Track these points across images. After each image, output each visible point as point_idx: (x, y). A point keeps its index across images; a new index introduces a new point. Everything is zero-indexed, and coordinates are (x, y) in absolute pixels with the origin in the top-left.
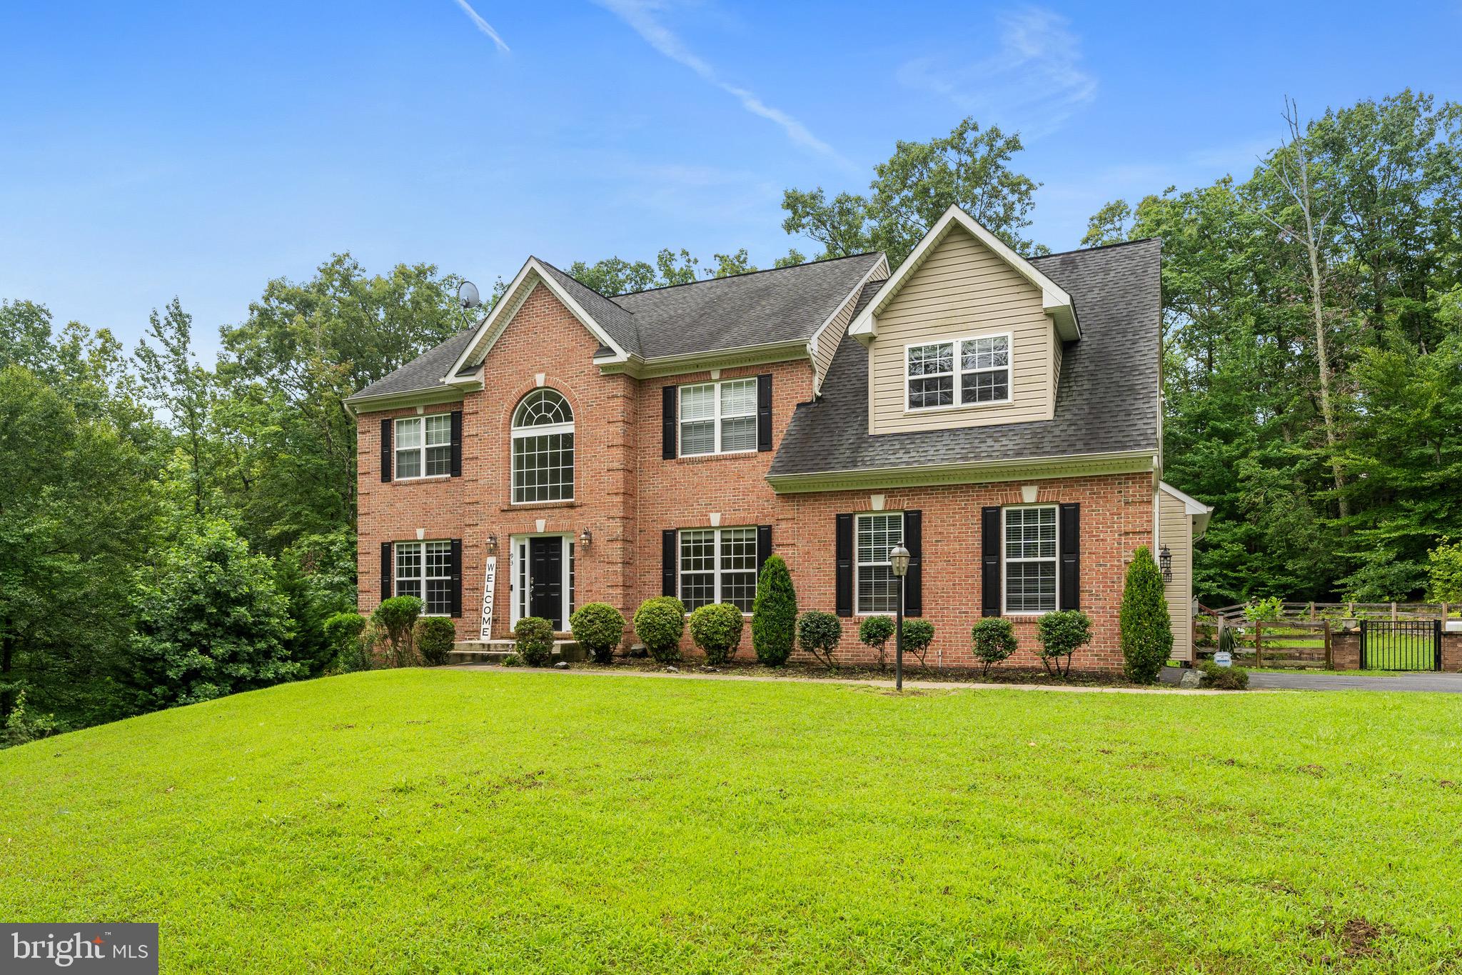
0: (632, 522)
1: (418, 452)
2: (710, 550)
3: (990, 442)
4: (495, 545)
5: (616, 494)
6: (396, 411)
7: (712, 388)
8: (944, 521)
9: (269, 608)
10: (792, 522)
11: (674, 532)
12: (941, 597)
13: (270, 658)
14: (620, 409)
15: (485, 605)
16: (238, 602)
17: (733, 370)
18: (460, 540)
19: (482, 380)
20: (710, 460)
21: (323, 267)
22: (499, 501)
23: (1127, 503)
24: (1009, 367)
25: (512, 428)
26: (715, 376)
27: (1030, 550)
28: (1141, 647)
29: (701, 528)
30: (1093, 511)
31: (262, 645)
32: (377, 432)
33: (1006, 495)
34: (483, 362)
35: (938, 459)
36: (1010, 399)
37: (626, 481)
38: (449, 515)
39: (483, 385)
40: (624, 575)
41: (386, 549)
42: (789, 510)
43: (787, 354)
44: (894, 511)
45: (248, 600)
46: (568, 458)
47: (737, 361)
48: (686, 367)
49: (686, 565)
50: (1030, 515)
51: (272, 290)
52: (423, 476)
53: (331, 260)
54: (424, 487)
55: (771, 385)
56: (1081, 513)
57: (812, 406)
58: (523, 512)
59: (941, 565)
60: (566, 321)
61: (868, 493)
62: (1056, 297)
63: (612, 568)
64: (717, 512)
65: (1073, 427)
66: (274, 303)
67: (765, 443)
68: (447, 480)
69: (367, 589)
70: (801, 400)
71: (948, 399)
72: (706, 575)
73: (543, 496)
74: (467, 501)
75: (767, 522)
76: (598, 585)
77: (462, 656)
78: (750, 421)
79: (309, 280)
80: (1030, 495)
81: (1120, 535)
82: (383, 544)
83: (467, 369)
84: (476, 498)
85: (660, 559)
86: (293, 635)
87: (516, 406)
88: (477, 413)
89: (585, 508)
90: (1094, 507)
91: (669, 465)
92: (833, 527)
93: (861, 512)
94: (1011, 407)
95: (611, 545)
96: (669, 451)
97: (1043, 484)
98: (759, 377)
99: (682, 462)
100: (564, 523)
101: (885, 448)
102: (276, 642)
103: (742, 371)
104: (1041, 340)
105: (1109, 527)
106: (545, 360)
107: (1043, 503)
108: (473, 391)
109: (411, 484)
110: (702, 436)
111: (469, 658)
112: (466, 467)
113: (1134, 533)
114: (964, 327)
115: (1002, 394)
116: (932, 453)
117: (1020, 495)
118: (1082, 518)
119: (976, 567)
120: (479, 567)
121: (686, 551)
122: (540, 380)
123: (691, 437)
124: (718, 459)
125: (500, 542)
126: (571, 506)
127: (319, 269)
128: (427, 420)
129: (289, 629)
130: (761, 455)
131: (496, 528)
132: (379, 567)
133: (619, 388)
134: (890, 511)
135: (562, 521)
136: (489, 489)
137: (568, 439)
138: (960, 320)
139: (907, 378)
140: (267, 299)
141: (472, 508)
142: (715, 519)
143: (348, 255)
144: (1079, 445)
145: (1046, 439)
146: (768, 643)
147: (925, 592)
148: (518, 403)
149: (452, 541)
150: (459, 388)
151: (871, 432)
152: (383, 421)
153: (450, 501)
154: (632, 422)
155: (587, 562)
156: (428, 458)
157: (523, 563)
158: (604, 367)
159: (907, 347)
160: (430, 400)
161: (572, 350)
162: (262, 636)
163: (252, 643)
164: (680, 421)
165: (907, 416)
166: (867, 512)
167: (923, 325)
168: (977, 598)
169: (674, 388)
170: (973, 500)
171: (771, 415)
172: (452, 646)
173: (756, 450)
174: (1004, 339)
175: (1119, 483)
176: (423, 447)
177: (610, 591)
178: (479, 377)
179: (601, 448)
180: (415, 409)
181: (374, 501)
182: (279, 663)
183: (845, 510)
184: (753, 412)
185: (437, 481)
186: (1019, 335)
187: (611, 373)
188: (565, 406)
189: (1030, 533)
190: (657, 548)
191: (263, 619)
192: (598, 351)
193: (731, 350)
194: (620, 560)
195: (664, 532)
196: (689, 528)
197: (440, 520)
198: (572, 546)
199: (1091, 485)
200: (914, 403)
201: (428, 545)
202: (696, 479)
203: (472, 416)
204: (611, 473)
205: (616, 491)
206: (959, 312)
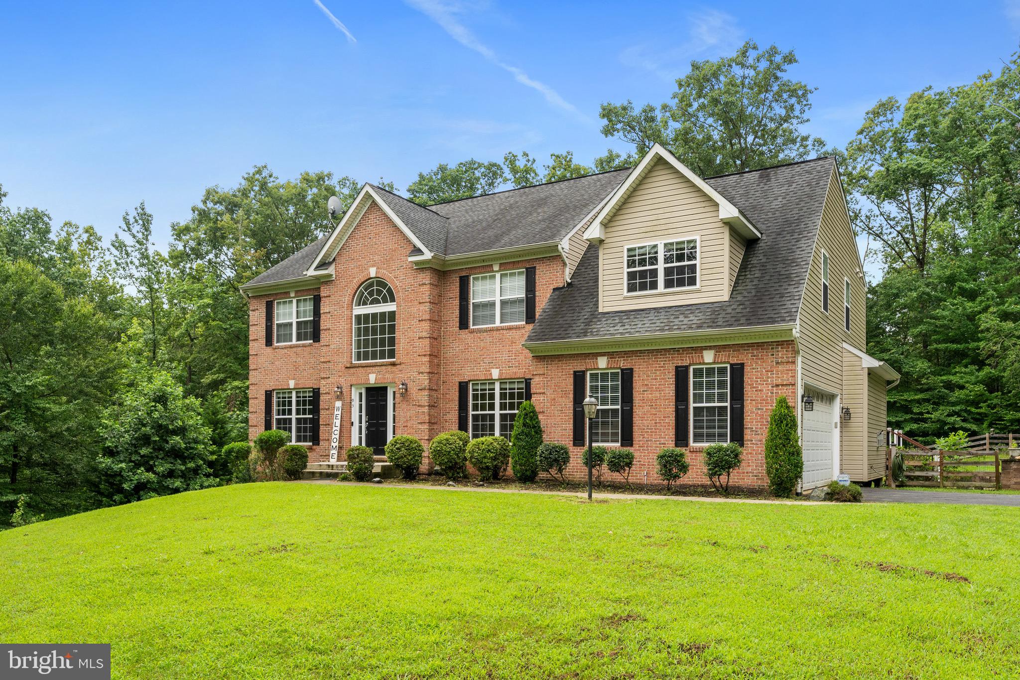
0: (436, 376)
1: (291, 324)
2: (492, 397)
3: (681, 318)
4: (341, 392)
5: (425, 355)
6: (276, 294)
7: (494, 277)
8: (648, 376)
9: (197, 437)
10: (543, 376)
11: (467, 383)
12: (646, 432)
13: (198, 475)
14: (428, 293)
15: (334, 436)
16: (175, 432)
17: (508, 264)
18: (318, 389)
19: (333, 273)
20: (492, 330)
21: (246, 176)
22: (344, 360)
23: (777, 363)
24: (697, 262)
25: (354, 307)
26: (496, 268)
27: (710, 398)
28: (777, 470)
29: (485, 380)
30: (753, 369)
31: (191, 465)
32: (263, 309)
33: (692, 357)
34: (334, 259)
35: (642, 331)
36: (698, 286)
37: (432, 346)
38: (312, 371)
39: (334, 276)
40: (429, 415)
41: (268, 395)
42: (541, 368)
43: (546, 252)
44: (614, 368)
45: (182, 431)
46: (392, 329)
47: (511, 257)
48: (476, 262)
49: (475, 407)
50: (710, 372)
51: (209, 195)
52: (294, 342)
53: (252, 171)
54: (295, 349)
55: (535, 275)
56: (745, 370)
57: (564, 290)
58: (361, 369)
59: (646, 408)
60: (391, 229)
61: (596, 355)
62: (728, 210)
63: (421, 410)
64: (497, 368)
65: (741, 307)
66: (210, 205)
67: (530, 317)
68: (311, 345)
69: (255, 424)
70: (556, 285)
71: (654, 286)
72: (490, 414)
73: (374, 357)
74: (322, 360)
75: (529, 376)
76: (412, 422)
77: (313, 473)
78: (520, 301)
79: (236, 187)
80: (708, 357)
81: (773, 387)
82: (266, 391)
83: (323, 265)
84: (328, 359)
85: (457, 403)
86: (214, 457)
87: (356, 291)
88: (330, 296)
89: (403, 366)
90: (754, 366)
91: (464, 334)
92: (571, 380)
93: (591, 370)
94: (698, 291)
95: (421, 393)
96: (463, 324)
97: (718, 349)
98: (527, 269)
99: (473, 332)
100: (389, 377)
101: (609, 322)
102: (201, 462)
103: (514, 265)
104: (720, 242)
105: (764, 381)
106: (376, 258)
107: (718, 363)
108: (327, 281)
109: (286, 348)
110: (488, 312)
111: (318, 475)
112: (323, 335)
113: (782, 385)
114: (666, 232)
115: (692, 282)
116: (639, 326)
117: (702, 357)
118: (745, 374)
119: (671, 410)
120: (330, 409)
121: (475, 397)
122: (373, 272)
123: (480, 313)
124: (498, 329)
125: (344, 390)
126: (394, 364)
127: (243, 177)
128: (298, 301)
129: (212, 453)
130: (527, 326)
131: (342, 380)
132: (263, 408)
133: (426, 278)
134: (611, 368)
135: (387, 376)
136: (338, 352)
137: (392, 315)
138: (663, 227)
139: (626, 270)
140: (205, 202)
141: (325, 365)
142: (495, 374)
143: (265, 167)
144: (743, 321)
145: (721, 316)
146: (520, 465)
147: (635, 429)
148: (358, 289)
149: (314, 389)
150: (317, 278)
151: (600, 310)
152: (267, 302)
153: (312, 361)
154: (437, 302)
155: (404, 406)
156: (298, 328)
157: (361, 406)
158: (417, 263)
159: (626, 247)
160: (299, 286)
161: (395, 250)
162: (192, 458)
163: (184, 463)
164: (472, 301)
165: (626, 298)
166: (595, 369)
167: (637, 231)
168: (672, 433)
169: (467, 277)
170: (669, 361)
171: (535, 296)
172: (305, 467)
173: (524, 323)
174: (694, 241)
175: (772, 348)
176: (294, 320)
177: (420, 427)
178: (331, 270)
179: (414, 322)
180: (288, 293)
181: (261, 360)
182: (204, 479)
183: (580, 368)
184: (522, 295)
185: (304, 346)
186: (704, 238)
187: (421, 267)
188: (390, 291)
189: (710, 385)
190: (455, 395)
191: (193, 445)
192: (412, 251)
193: (507, 249)
194: (427, 404)
195: (460, 383)
196: (477, 380)
197: (306, 374)
198: (394, 392)
199: (752, 350)
200: (631, 288)
201: (297, 392)
202: (482, 344)
203: (326, 299)
204: (421, 340)
205: (424, 353)
206: (663, 222)
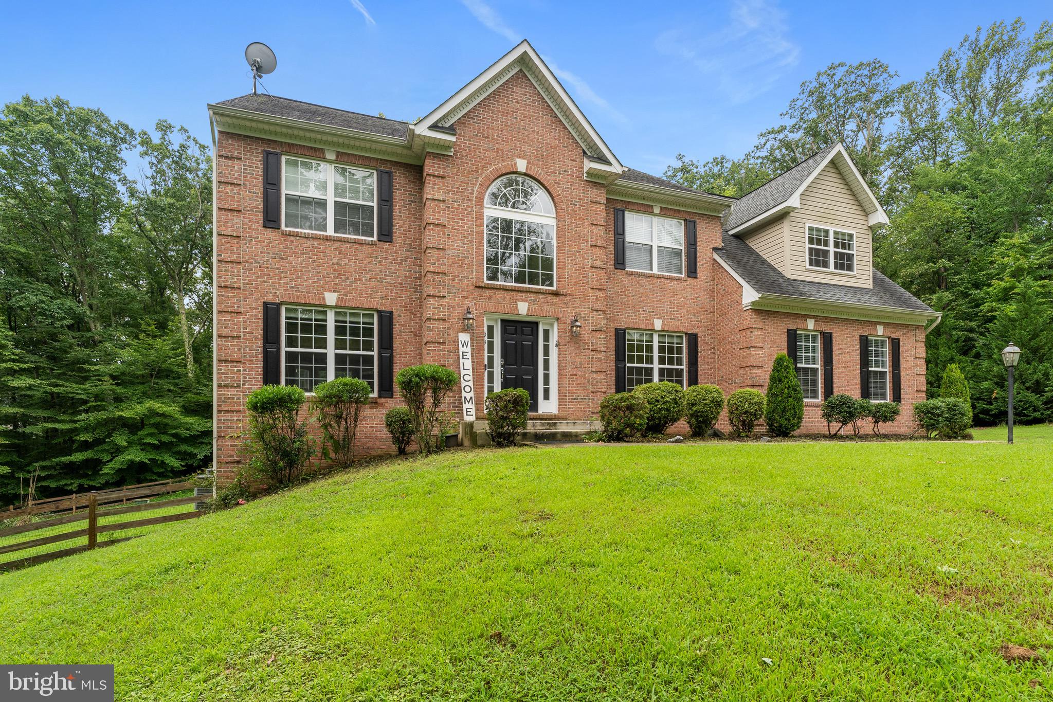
1: (322, 204)
2: (650, 349)
5: (599, 289)
8: (842, 341)
10: (761, 331)
11: (624, 331)
12: (842, 390)
17: (669, 210)
18: (391, 313)
19: (452, 145)
20: (650, 276)
23: (916, 341)
24: (855, 253)
25: (486, 205)
26: (656, 210)
29: (645, 330)
33: (870, 329)
34: (454, 125)
36: (855, 273)
38: (374, 283)
39: (453, 150)
41: (270, 313)
47: (674, 203)
48: (636, 197)
49: (632, 359)
50: (877, 343)
52: (330, 231)
54: (338, 245)
55: (695, 229)
56: (899, 344)
58: (502, 292)
60: (548, 119)
61: (805, 317)
62: (880, 217)
63: (599, 355)
64: (658, 318)
67: (692, 271)
68: (372, 244)
69: (235, 358)
70: (715, 245)
71: (826, 264)
72: (647, 368)
73: (522, 279)
74: (432, 269)
75: (694, 331)
76: (583, 370)
78: (678, 253)
80: (879, 330)
82: (265, 304)
84: (443, 268)
85: (614, 352)
88: (443, 177)
89: (568, 298)
90: (905, 342)
91: (619, 275)
92: (785, 338)
93: (802, 330)
94: (855, 277)
96: (620, 262)
98: (687, 221)
99: (630, 274)
103: (675, 213)
104: (867, 241)
106: (526, 148)
108: (441, 153)
109: (315, 238)
110: (641, 257)
113: (919, 358)
114: (834, 221)
115: (851, 268)
118: (900, 347)
119: (857, 372)
121: (632, 348)
124: (659, 277)
125: (475, 318)
130: (689, 279)
132: (259, 332)
135: (545, 307)
136: (461, 261)
138: (831, 217)
139: (808, 246)
141: (436, 277)
142: (657, 324)
147: (834, 386)
149: (381, 312)
151: (788, 276)
152: (266, 152)
153: (376, 268)
156: (338, 212)
157: (492, 344)
159: (807, 225)
161: (555, 148)
164: (625, 239)
165: (809, 270)
168: (859, 390)
169: (624, 212)
170: (855, 330)
173: (685, 276)
174: (851, 236)
176: (330, 198)
177: (595, 376)
180: (321, 150)
183: (793, 327)
184: (681, 246)
185: (355, 242)
186: (859, 235)
189: (877, 354)
190: (612, 343)
194: (604, 349)
195: (616, 329)
196: (636, 329)
197: (360, 286)
198: (545, 332)
199: (903, 329)
200: (812, 263)
201: (337, 313)
202: (641, 290)
203: (437, 180)
204: (594, 270)
205: (599, 287)
206: (831, 212)
